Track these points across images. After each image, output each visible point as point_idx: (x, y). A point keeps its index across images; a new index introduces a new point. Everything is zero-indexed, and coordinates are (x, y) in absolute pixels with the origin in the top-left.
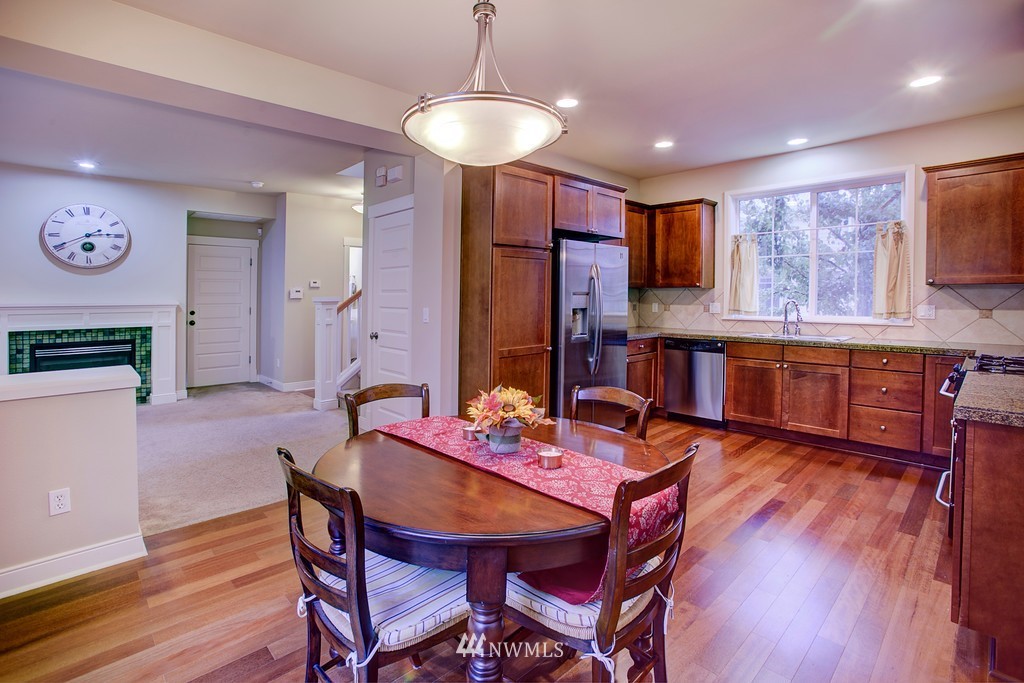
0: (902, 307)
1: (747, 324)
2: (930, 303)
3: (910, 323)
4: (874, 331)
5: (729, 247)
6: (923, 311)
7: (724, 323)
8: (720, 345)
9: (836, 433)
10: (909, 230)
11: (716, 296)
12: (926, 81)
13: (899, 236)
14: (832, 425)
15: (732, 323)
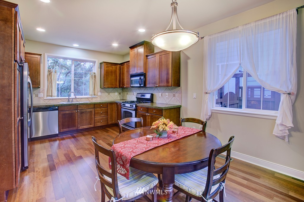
0: (96, 93)
1: (54, 100)
2: (100, 92)
3: (97, 97)
4: (90, 99)
5: (46, 73)
6: (99, 94)
7: (45, 100)
8: (56, 108)
9: (92, 126)
10: (97, 75)
11: (41, 91)
12: (115, 45)
13: (95, 76)
14: (91, 124)
15: (48, 100)
